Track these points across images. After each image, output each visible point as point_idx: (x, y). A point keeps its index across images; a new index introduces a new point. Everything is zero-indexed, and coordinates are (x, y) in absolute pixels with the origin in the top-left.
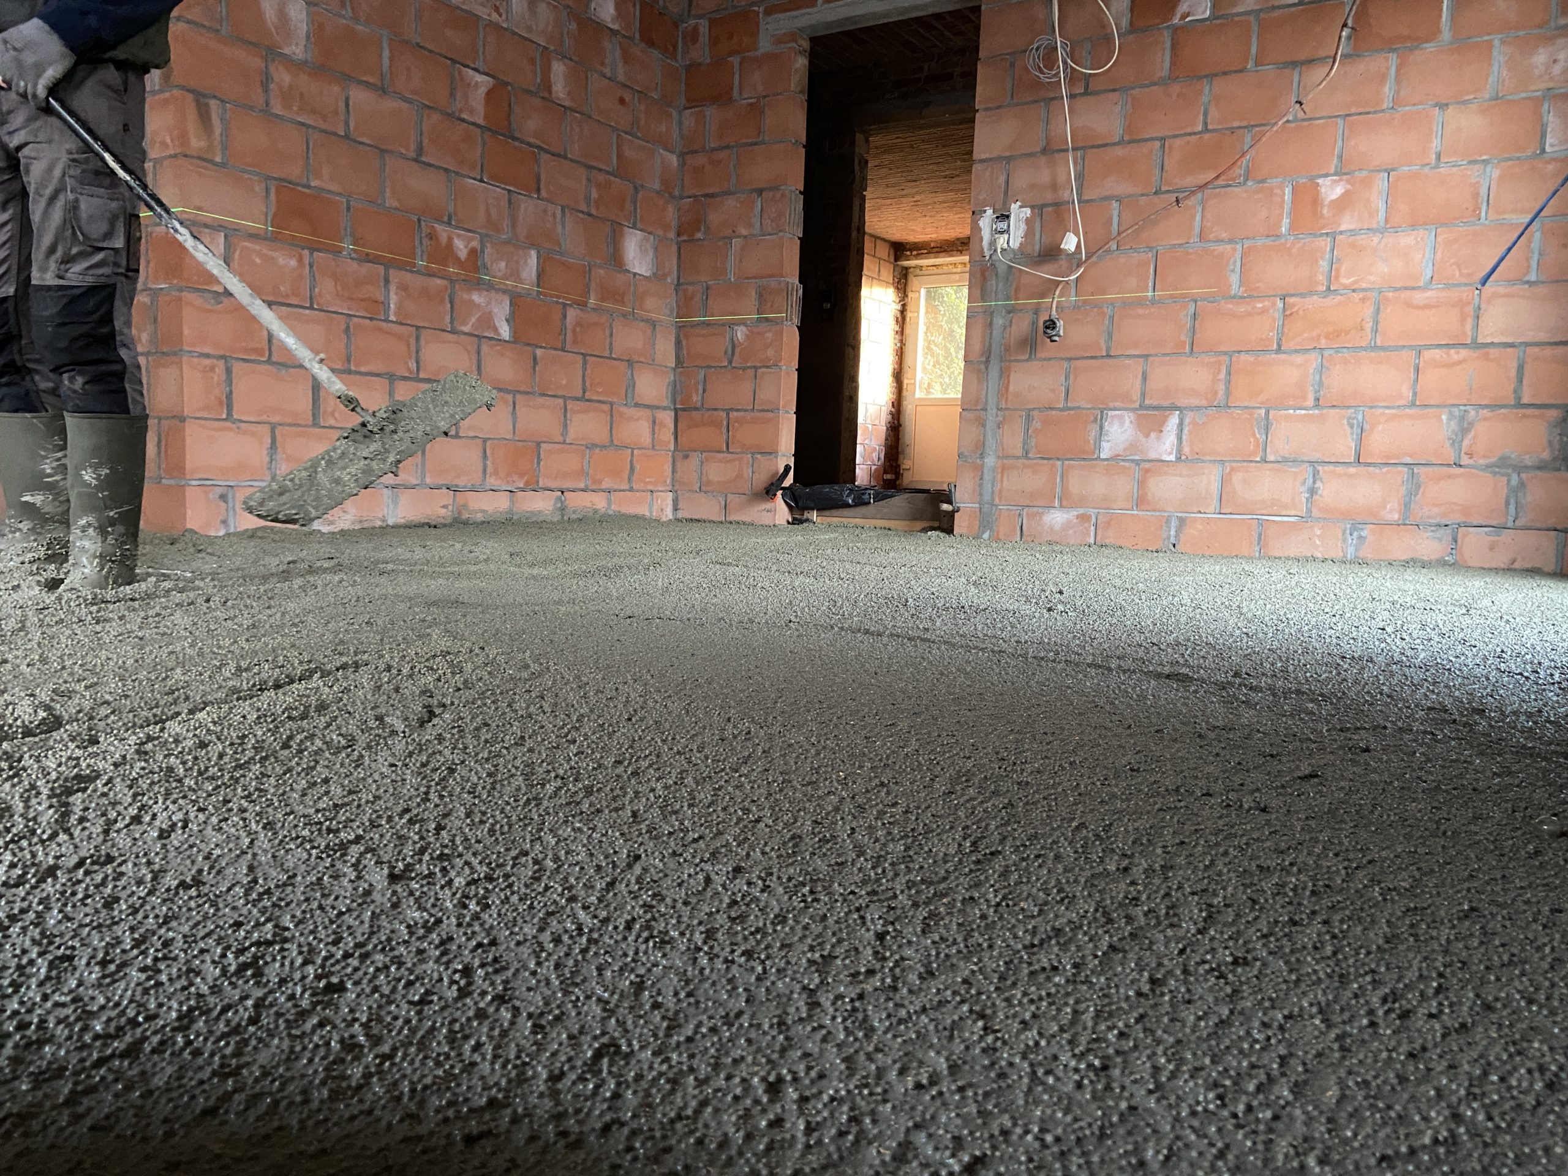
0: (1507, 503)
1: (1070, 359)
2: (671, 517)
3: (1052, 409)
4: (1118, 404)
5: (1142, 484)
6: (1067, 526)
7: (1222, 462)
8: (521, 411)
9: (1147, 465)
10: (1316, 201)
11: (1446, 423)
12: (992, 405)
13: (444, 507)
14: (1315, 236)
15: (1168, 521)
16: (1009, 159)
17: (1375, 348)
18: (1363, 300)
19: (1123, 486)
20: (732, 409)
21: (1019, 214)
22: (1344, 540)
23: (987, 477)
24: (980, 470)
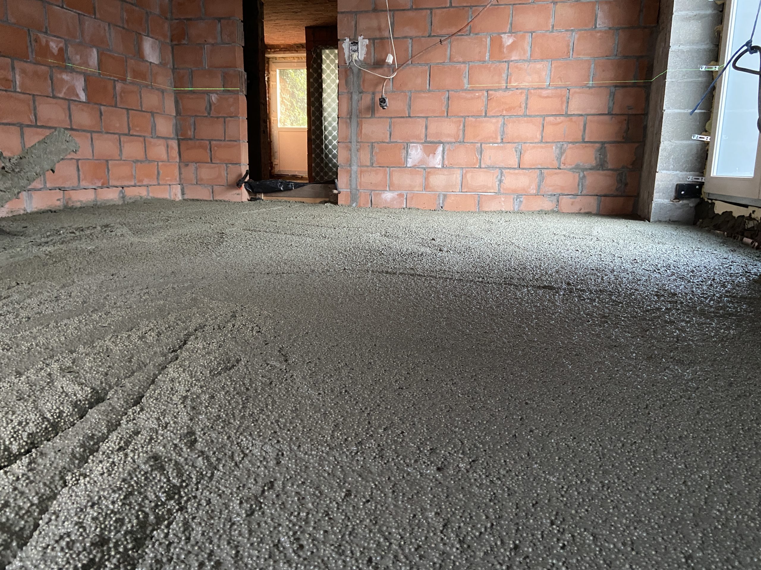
0: (579, 185)
1: (391, 118)
2: (180, 198)
3: (384, 142)
4: (415, 141)
5: (427, 178)
6: (393, 199)
7: (462, 168)
8: (96, 143)
9: (429, 170)
10: (501, 45)
11: (554, 150)
12: (354, 139)
13: (58, 200)
14: (500, 62)
15: (439, 196)
16: (356, 13)
17: (525, 116)
18: (521, 93)
19: (419, 180)
20: (212, 140)
21: (363, 42)
22: (514, 203)
23: (353, 176)
24: (349, 172)
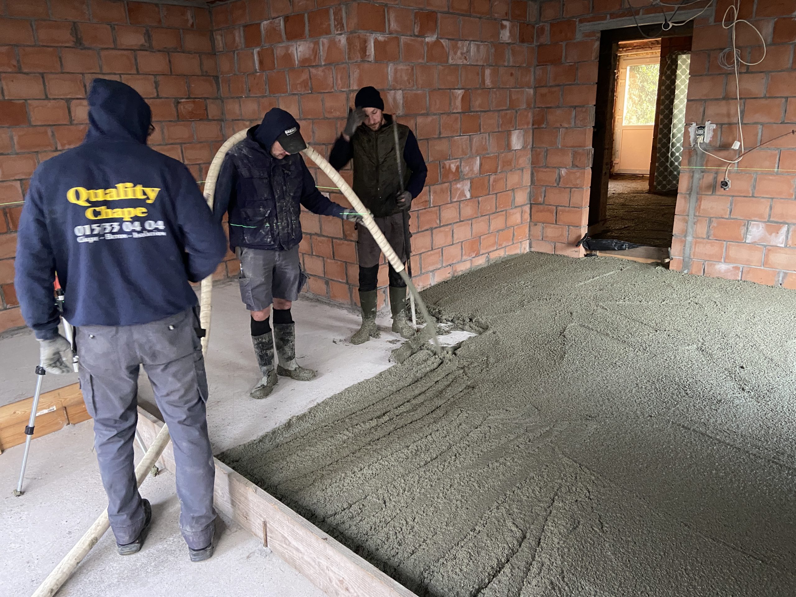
1: (733, 196)
2: (528, 250)
3: (723, 218)
4: (756, 219)
5: (767, 256)
6: (727, 271)
8: (474, 226)
9: (770, 248)
12: (692, 212)
15: (779, 273)
16: (705, 101)
19: (757, 256)
20: (558, 206)
21: (710, 127)
23: (687, 246)
24: (684, 242)
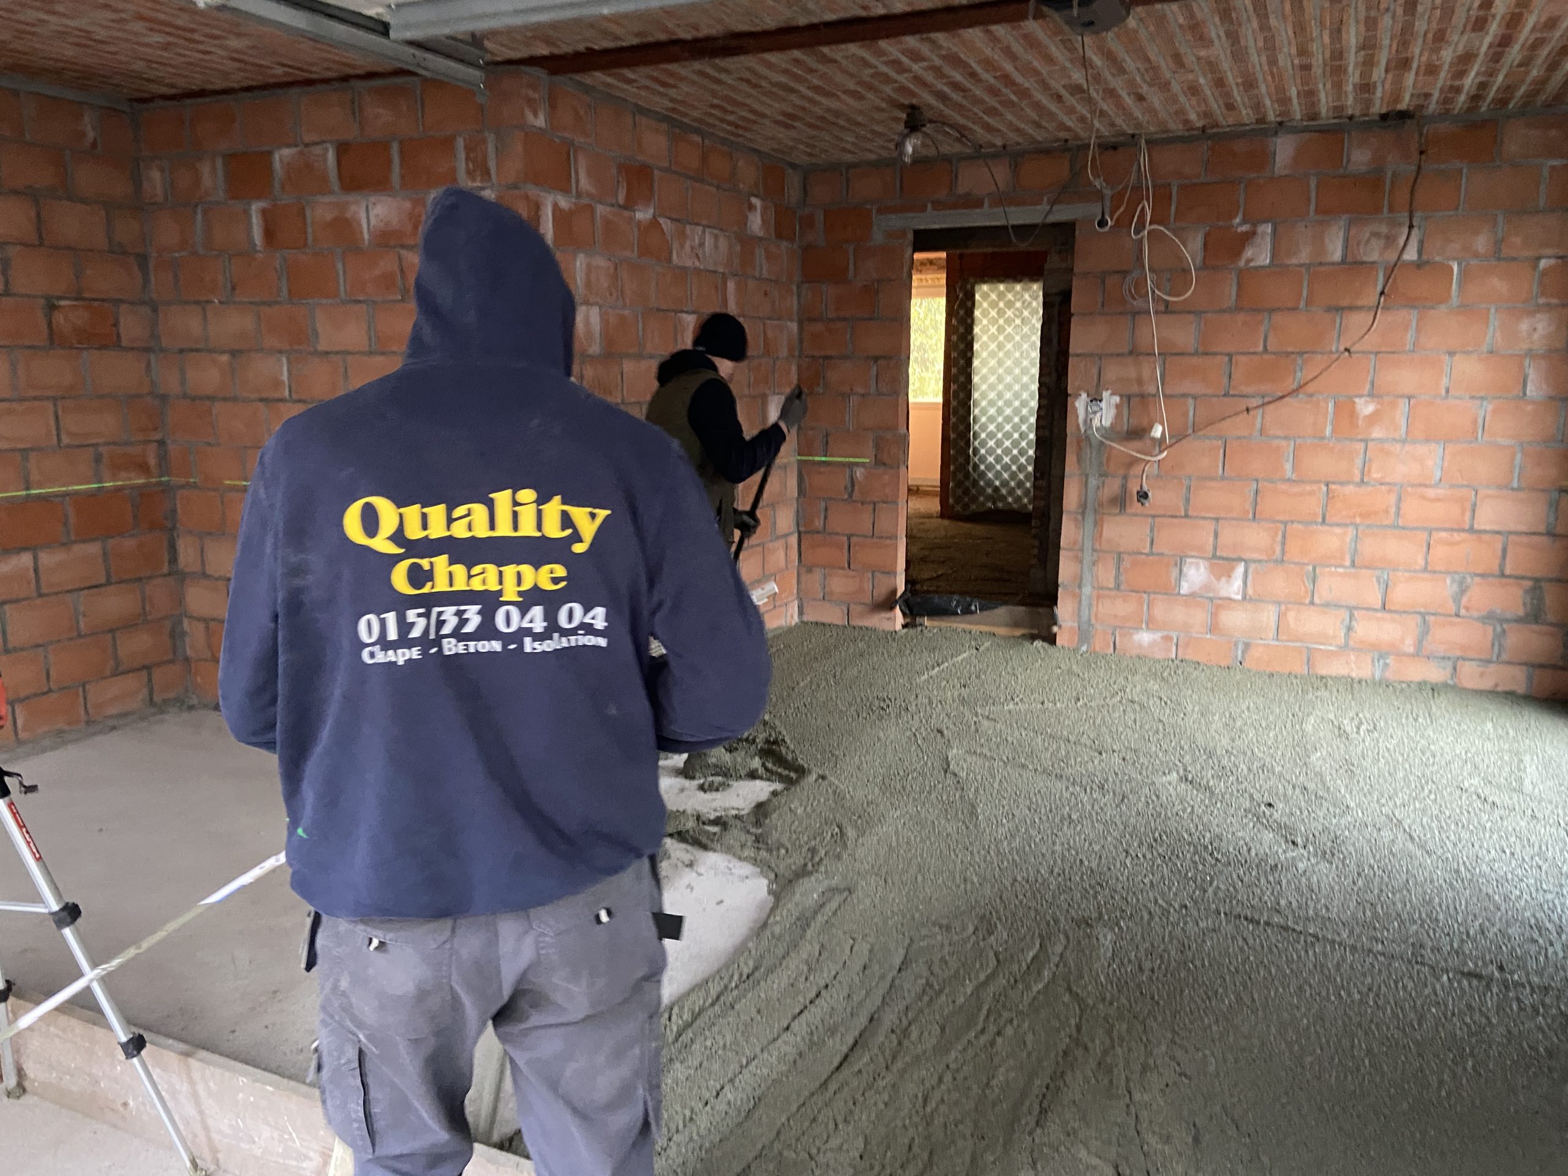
0: (1493, 645)
1: (1154, 517)
2: (797, 622)
3: (1140, 553)
5: (1214, 615)
6: (1152, 644)
7: (1279, 603)
9: (1220, 602)
10: (1353, 414)
11: (1449, 587)
12: (1088, 545)
14: (1351, 440)
15: (1236, 645)
16: (1100, 356)
17: (1397, 527)
18: (1389, 491)
19: (1199, 617)
20: (852, 535)
21: (1110, 399)
22: (1373, 666)
23: (1084, 602)
24: (1078, 597)
